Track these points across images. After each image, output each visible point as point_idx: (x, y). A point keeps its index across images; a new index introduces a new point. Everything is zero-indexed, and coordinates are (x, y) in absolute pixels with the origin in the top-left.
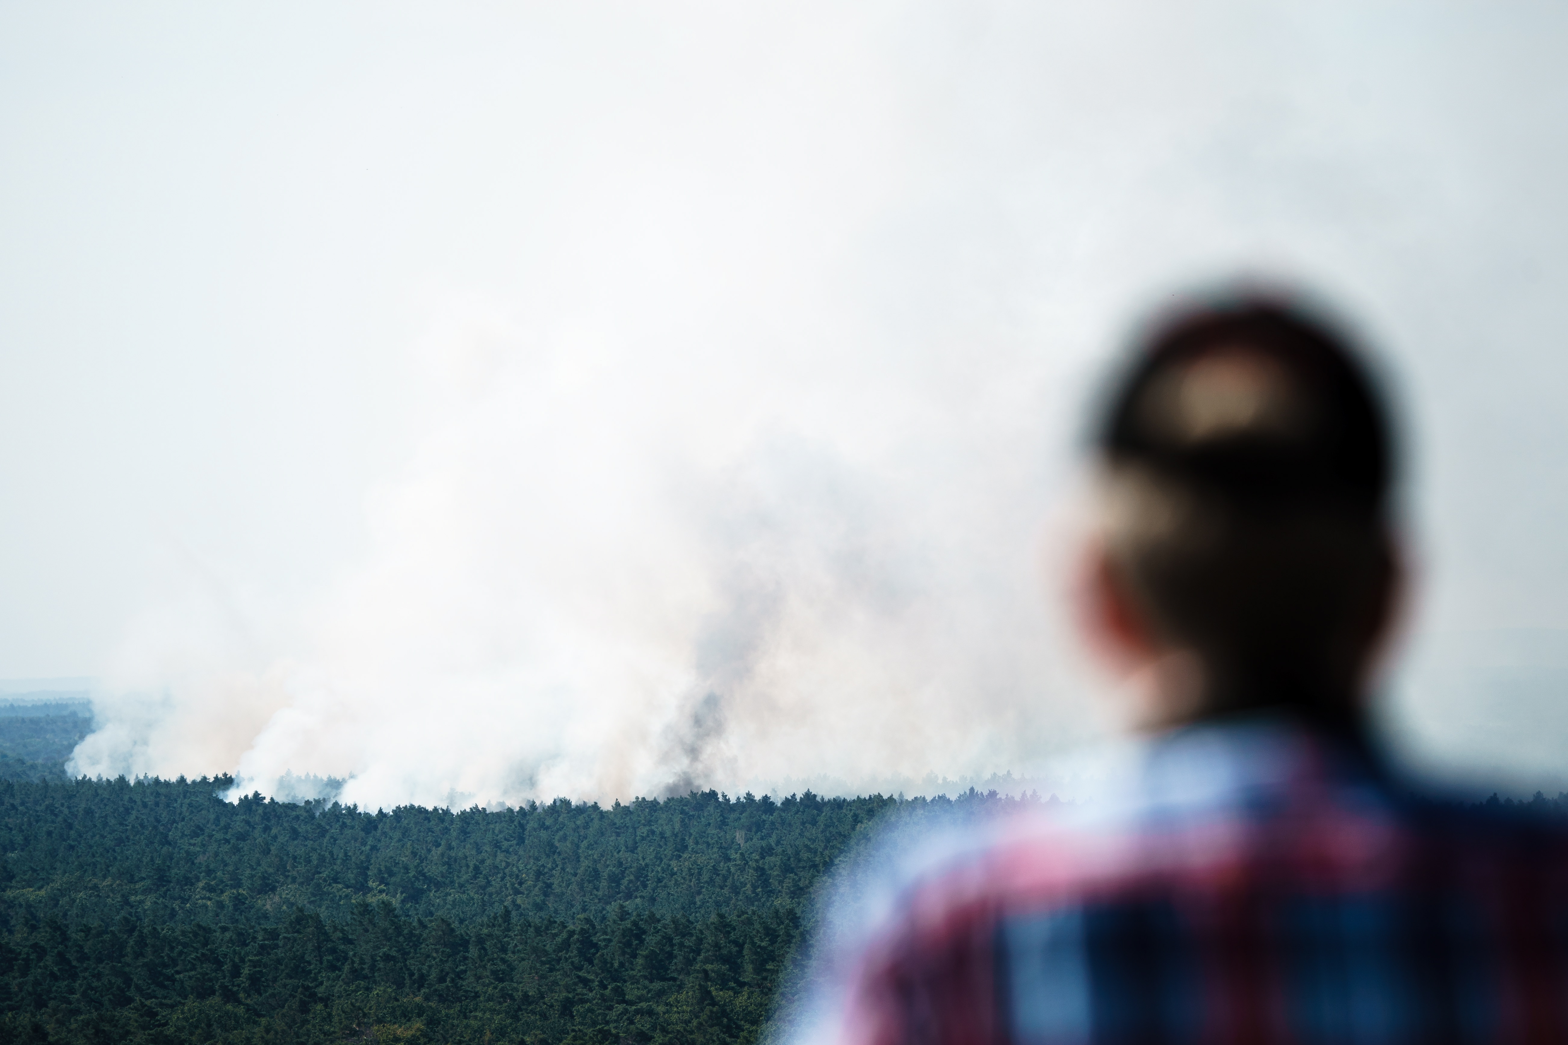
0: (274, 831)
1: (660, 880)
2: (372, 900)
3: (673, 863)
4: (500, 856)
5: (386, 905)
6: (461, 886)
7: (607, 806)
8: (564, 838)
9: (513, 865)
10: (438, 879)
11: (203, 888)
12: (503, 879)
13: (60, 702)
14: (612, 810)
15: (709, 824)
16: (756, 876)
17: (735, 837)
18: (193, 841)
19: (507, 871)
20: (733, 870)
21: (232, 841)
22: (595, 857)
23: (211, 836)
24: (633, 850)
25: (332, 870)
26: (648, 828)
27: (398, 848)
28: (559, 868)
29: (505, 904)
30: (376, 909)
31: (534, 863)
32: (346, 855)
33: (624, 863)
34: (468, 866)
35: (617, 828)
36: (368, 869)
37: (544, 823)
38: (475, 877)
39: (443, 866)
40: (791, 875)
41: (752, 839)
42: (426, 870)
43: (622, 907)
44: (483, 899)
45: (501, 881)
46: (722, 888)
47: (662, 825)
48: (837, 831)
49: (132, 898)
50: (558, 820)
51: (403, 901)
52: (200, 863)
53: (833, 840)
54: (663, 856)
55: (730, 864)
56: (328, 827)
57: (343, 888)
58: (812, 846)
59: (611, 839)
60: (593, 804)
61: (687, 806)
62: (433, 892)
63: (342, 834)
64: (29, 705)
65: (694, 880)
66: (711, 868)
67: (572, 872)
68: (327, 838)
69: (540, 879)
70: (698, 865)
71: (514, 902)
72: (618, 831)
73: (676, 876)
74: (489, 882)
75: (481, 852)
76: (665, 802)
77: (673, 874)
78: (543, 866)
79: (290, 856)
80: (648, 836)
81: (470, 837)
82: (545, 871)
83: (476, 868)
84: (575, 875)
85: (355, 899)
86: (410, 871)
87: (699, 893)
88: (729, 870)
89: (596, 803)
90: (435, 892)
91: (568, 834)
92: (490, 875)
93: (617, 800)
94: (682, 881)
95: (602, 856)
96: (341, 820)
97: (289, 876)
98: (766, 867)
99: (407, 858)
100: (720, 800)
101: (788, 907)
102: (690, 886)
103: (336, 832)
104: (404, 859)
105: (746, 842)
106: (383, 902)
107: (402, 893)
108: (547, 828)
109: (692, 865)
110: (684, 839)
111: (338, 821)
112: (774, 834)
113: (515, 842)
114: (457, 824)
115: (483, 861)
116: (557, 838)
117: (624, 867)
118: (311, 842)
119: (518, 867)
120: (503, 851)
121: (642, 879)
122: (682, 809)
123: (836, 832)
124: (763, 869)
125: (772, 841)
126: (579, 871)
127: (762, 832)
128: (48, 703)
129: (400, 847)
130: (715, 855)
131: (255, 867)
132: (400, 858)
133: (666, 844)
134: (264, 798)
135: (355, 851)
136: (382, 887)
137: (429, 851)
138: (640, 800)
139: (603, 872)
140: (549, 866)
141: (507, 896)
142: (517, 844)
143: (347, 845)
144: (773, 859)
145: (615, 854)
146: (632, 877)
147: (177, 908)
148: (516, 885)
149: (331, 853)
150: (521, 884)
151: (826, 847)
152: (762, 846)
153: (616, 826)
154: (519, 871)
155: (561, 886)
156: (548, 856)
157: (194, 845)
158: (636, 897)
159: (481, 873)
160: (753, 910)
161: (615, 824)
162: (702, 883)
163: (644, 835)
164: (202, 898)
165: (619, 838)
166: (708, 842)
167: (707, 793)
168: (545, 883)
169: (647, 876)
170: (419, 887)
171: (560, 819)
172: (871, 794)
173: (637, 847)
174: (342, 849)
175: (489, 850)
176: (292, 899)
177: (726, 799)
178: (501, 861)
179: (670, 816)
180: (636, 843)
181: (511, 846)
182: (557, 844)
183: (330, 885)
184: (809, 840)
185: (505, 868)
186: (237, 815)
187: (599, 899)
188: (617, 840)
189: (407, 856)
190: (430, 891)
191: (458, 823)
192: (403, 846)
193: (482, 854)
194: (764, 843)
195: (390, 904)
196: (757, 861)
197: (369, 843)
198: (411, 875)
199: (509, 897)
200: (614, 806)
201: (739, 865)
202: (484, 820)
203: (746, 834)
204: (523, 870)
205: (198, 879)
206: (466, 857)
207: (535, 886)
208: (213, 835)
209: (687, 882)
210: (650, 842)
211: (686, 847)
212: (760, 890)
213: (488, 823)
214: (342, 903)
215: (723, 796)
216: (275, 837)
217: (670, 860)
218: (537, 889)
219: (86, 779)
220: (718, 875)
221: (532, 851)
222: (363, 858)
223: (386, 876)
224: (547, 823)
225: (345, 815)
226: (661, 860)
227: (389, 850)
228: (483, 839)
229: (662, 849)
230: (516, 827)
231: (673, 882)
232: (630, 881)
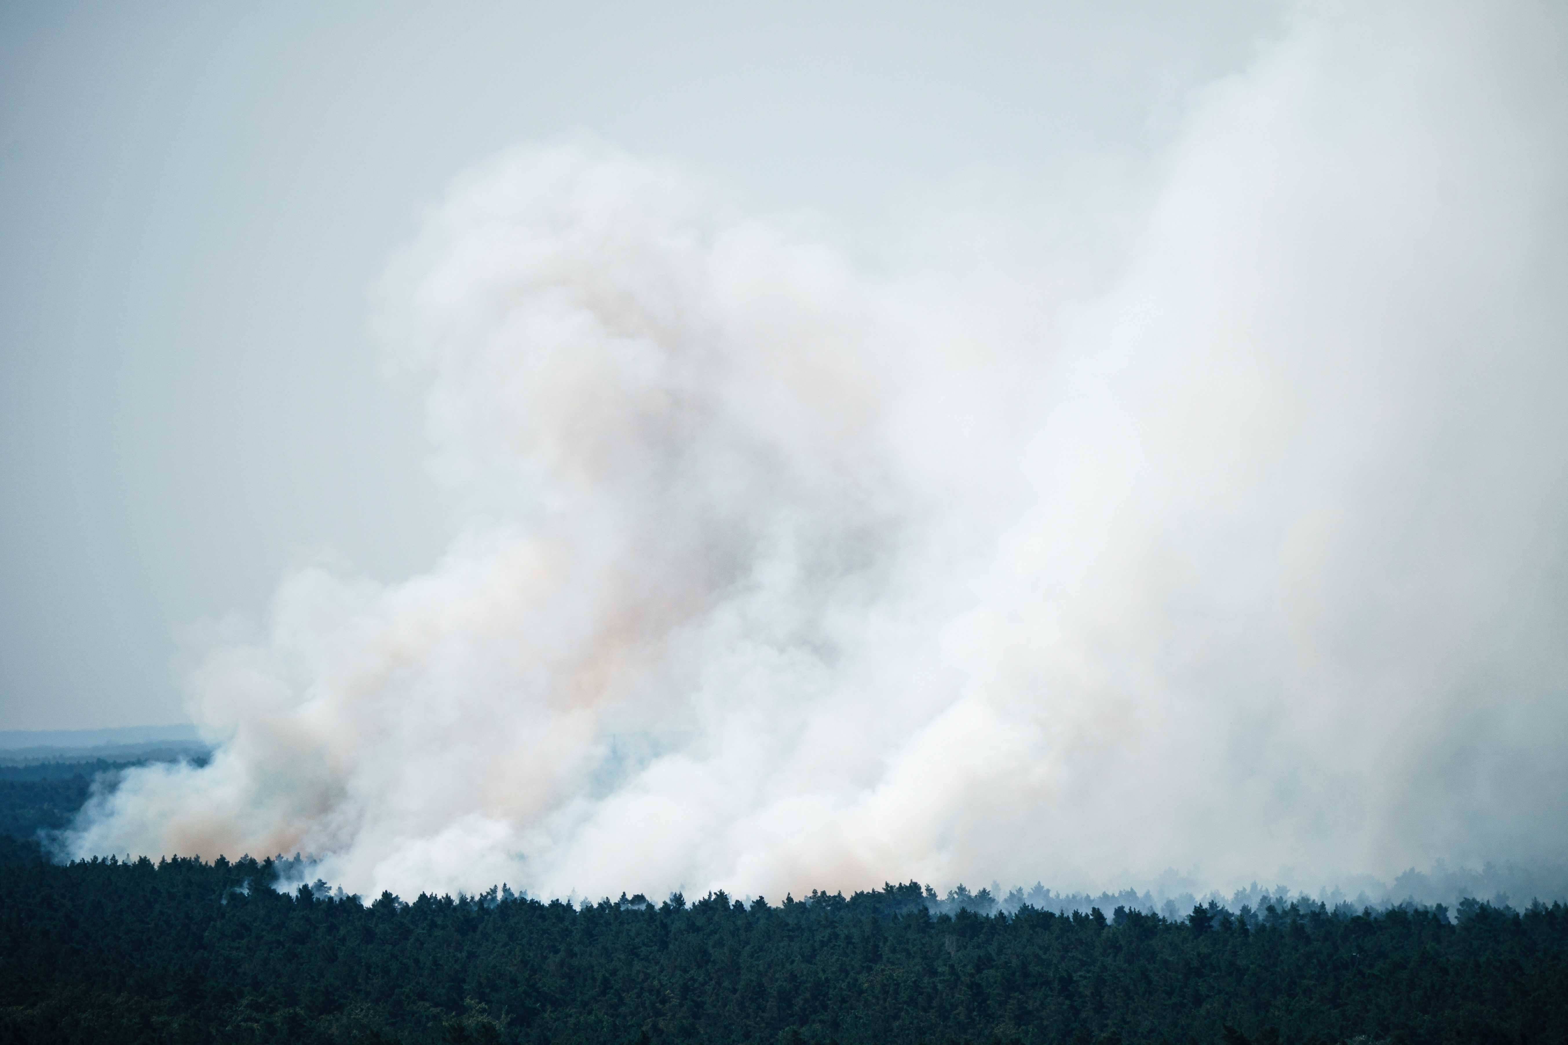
0: (342, 932)
1: (844, 1001)
2: (470, 1022)
3: (862, 978)
4: (638, 966)
5: (488, 1029)
6: (585, 1004)
7: (775, 901)
8: (720, 944)
9: (654, 978)
10: (557, 996)
11: (248, 1006)
12: (639, 995)
13: (61, 762)
14: (782, 907)
15: (910, 926)
16: (970, 995)
17: (944, 944)
18: (235, 944)
19: (645, 985)
20: (940, 987)
21: (287, 945)
22: (761, 968)
23: (259, 938)
24: (809, 960)
25: (418, 983)
26: (829, 930)
27: (503, 954)
28: (713, 982)
29: (644, 1028)
30: (475, 1035)
31: (681, 975)
32: (435, 963)
33: (798, 976)
34: (594, 979)
35: (789, 930)
36: (464, 981)
37: (694, 923)
38: (604, 993)
39: (563, 979)
40: (1017, 994)
41: (965, 948)
42: (540, 985)
43: (795, 1033)
44: (614, 1021)
45: (637, 998)
46: (925, 1010)
47: (848, 926)
48: (1077, 937)
49: (154, 1019)
50: (712, 919)
51: (510, 1024)
52: (244, 973)
53: (1072, 949)
54: (849, 968)
55: (936, 980)
56: (412, 927)
57: (431, 1006)
58: (1044, 957)
59: (782, 944)
60: (759, 899)
61: (880, 902)
62: (548, 1012)
63: (430, 936)
64: (21, 766)
65: (889, 999)
66: (911, 984)
67: (730, 987)
68: (412, 940)
69: (688, 997)
70: (894, 980)
71: (655, 1027)
72: (791, 933)
73: (865, 995)
74: (621, 1000)
75: (612, 960)
76: (852, 898)
77: (861, 992)
78: (692, 979)
79: (363, 964)
80: (830, 940)
81: (597, 940)
82: (695, 986)
83: (605, 981)
84: (734, 991)
85: (447, 1021)
86: (519, 985)
87: (896, 1017)
88: (935, 988)
89: (761, 898)
90: (551, 1012)
91: (725, 938)
92: (624, 991)
93: (789, 894)
94: (874, 1001)
95: (770, 967)
96: (429, 918)
97: (361, 990)
98: (984, 984)
99: (516, 968)
100: (925, 894)
101: (1013, 1037)
102: (885, 1008)
103: (423, 934)
104: (511, 969)
105: (957, 951)
106: (484, 1026)
107: (507, 1014)
108: (698, 930)
109: (888, 980)
110: (876, 947)
111: (426, 919)
112: (994, 939)
113: (655, 948)
114: (581, 924)
115: (614, 973)
116: (711, 943)
117: (798, 981)
118: (391, 947)
119: (659, 981)
120: (642, 959)
121: (821, 998)
122: (874, 906)
123: (1076, 939)
124: (979, 986)
125: (992, 949)
126: (739, 987)
127: (979, 938)
128: (46, 763)
129: (506, 953)
130: (917, 967)
131: (317, 979)
132: (507, 968)
133: (854, 953)
134: (330, 888)
135: (447, 957)
136: (483, 1005)
137: (545, 958)
138: (819, 894)
139: (771, 988)
140: (701, 979)
141: (645, 1019)
142: (659, 950)
143: (437, 950)
144: (992, 972)
145: (788, 965)
146: (808, 995)
147: (214, 1032)
148: (658, 1005)
149: (417, 961)
150: (663, 1002)
151: (1063, 958)
152: (979, 956)
153: (789, 928)
154: (662, 985)
155: (715, 1006)
156: (699, 967)
157: (238, 948)
158: (814, 1021)
159: (612, 988)
160: (966, 1039)
161: (787, 924)
162: (900, 1004)
163: (825, 939)
164: (245, 1020)
165: (792, 944)
166: (908, 950)
167: (906, 887)
168: (693, 1001)
169: (827, 994)
170: (530, 1006)
171: (716, 918)
172: (1122, 890)
173: (816, 955)
174: (430, 955)
175: (623, 957)
176: (365, 1021)
177: (930, 894)
178: (638, 972)
179: (859, 916)
180: (815, 950)
181: (651, 953)
182: (711, 950)
183: (414, 1002)
184: (1040, 948)
185: (644, 981)
186: (294, 910)
187: (767, 1023)
188: (789, 946)
189: (516, 965)
190: (545, 1011)
191: (583, 923)
192: (510, 952)
193: (614, 963)
194: (982, 953)
195: (493, 1028)
196: (972, 975)
197: (465, 948)
198: (521, 990)
199: (649, 1020)
200: (786, 901)
201: (947, 981)
202: (616, 918)
203: (958, 940)
204: (667, 984)
205: (241, 995)
206: (593, 967)
207: (681, 1005)
208: (262, 937)
209: (881, 1002)
210: (832, 948)
211: (881, 956)
212: (975, 1013)
213: (622, 923)
214: (429, 1025)
215: (927, 890)
216: (343, 940)
217: (859, 973)
218: (685, 1009)
219: (97, 862)
220: (921, 994)
221: (679, 959)
222: (457, 967)
223: (488, 990)
224: (698, 924)
225: (435, 911)
226: (847, 974)
227: (492, 957)
228: (614, 943)
229: (849, 958)
230: (657, 928)
231: (863, 1002)
232: (806, 1001)
